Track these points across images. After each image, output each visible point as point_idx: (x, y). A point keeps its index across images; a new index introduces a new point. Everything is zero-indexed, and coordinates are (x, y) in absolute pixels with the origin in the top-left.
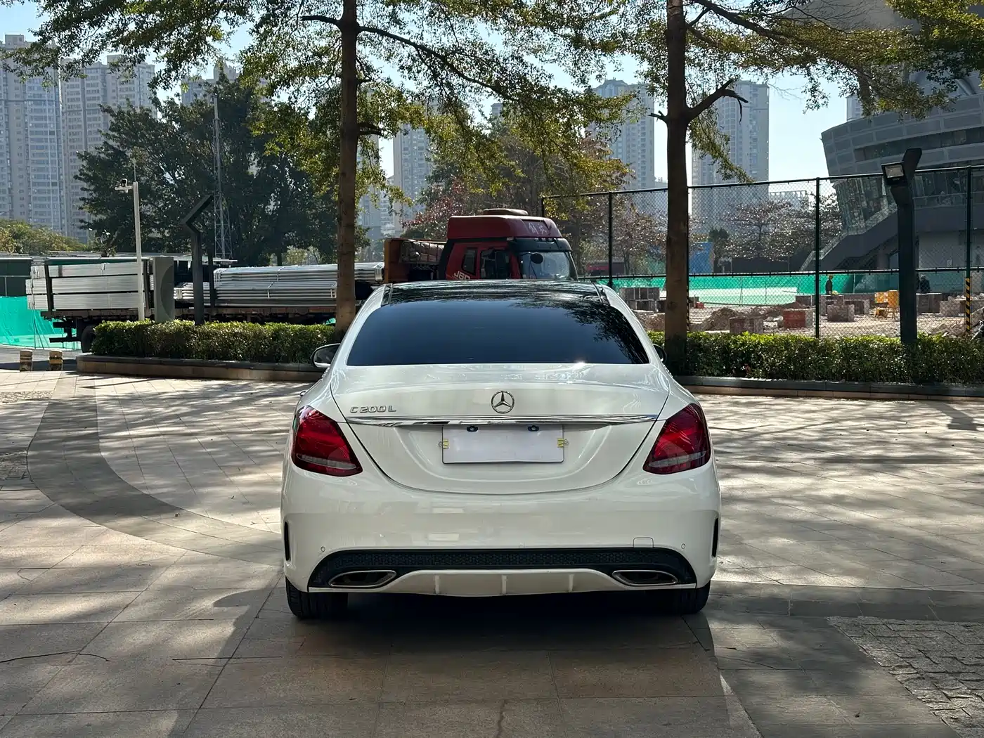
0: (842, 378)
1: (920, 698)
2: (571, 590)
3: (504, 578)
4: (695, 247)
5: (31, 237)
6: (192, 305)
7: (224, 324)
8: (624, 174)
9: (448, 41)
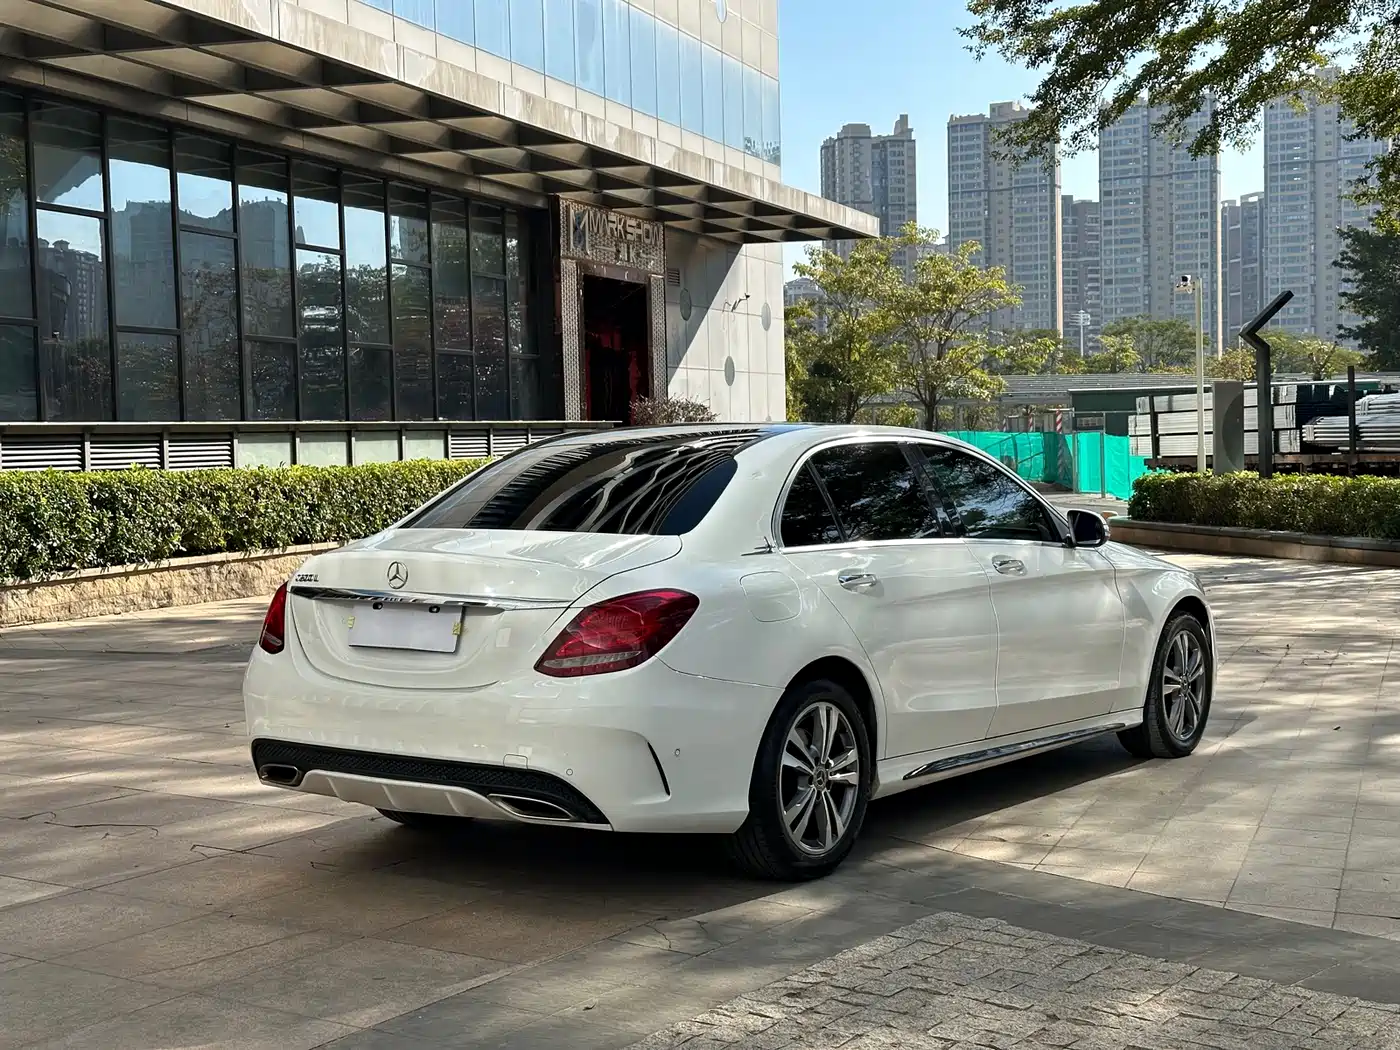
2: (459, 812)
3: (385, 788)
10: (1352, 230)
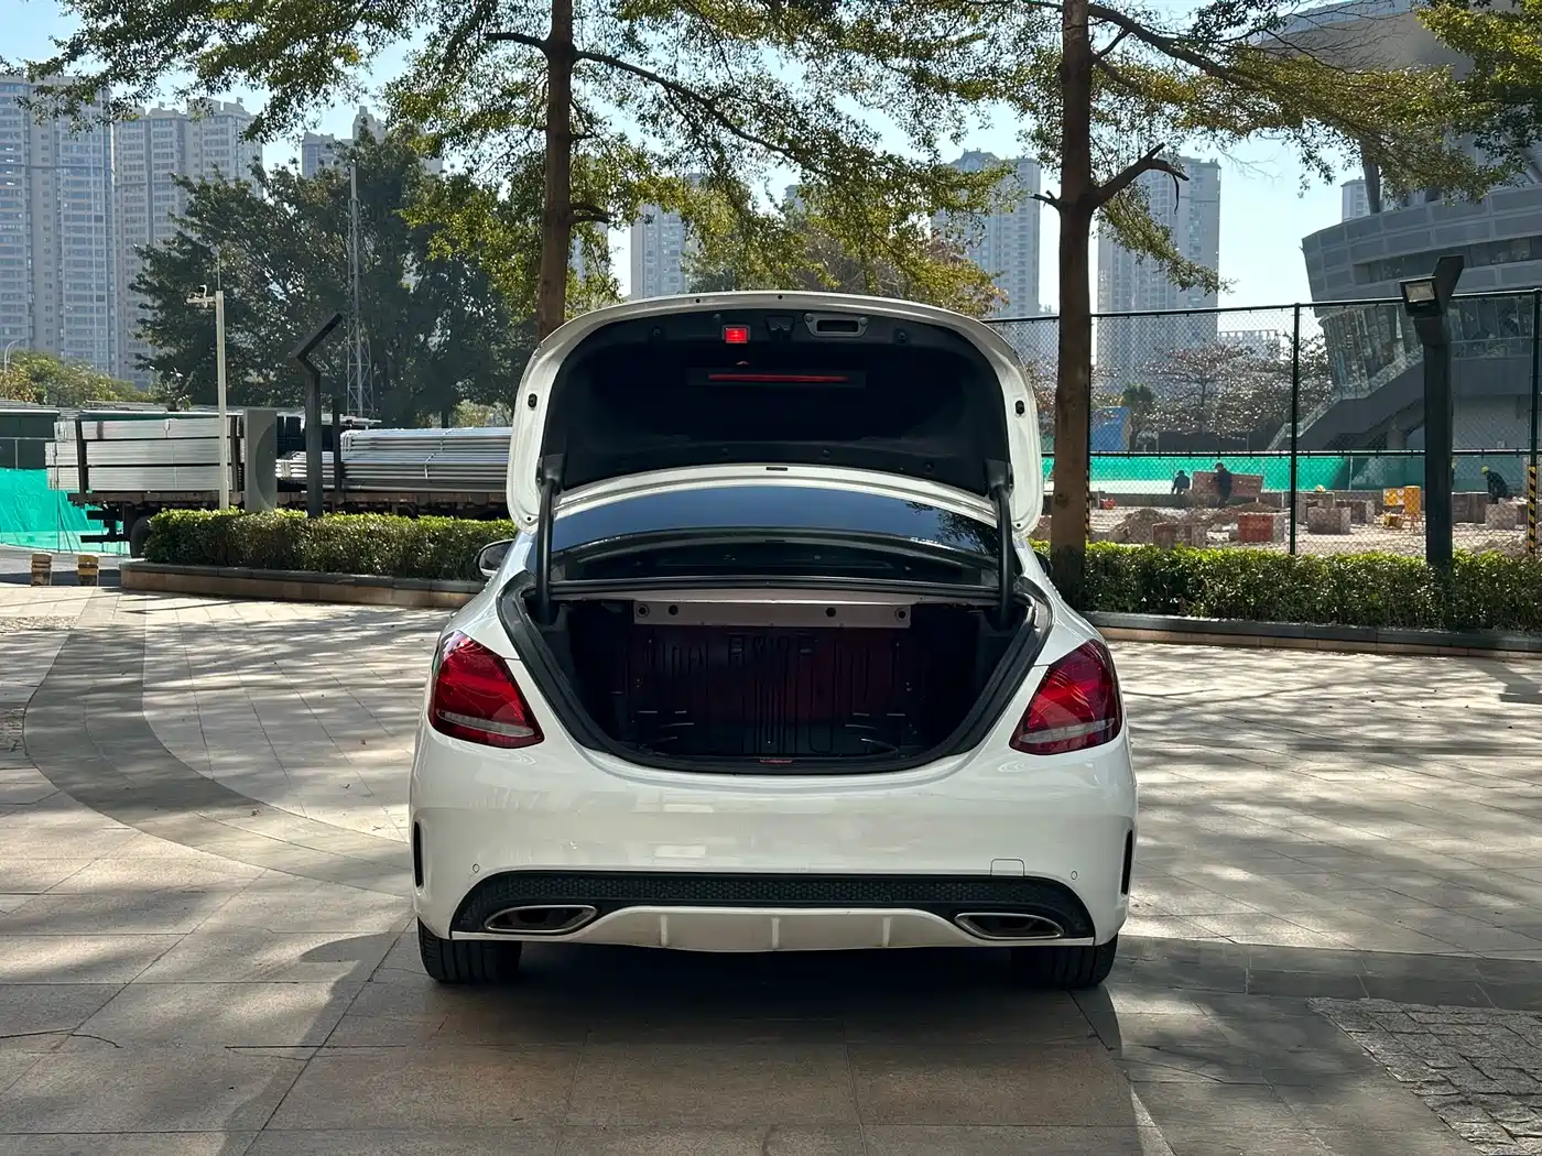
0: (1332, 620)
1: (1466, 1135)
2: (885, 942)
3: (776, 921)
4: (1101, 415)
5: (61, 379)
6: (304, 487)
7: (354, 517)
8: (992, 297)
9: (716, 78)
10: (153, 250)
